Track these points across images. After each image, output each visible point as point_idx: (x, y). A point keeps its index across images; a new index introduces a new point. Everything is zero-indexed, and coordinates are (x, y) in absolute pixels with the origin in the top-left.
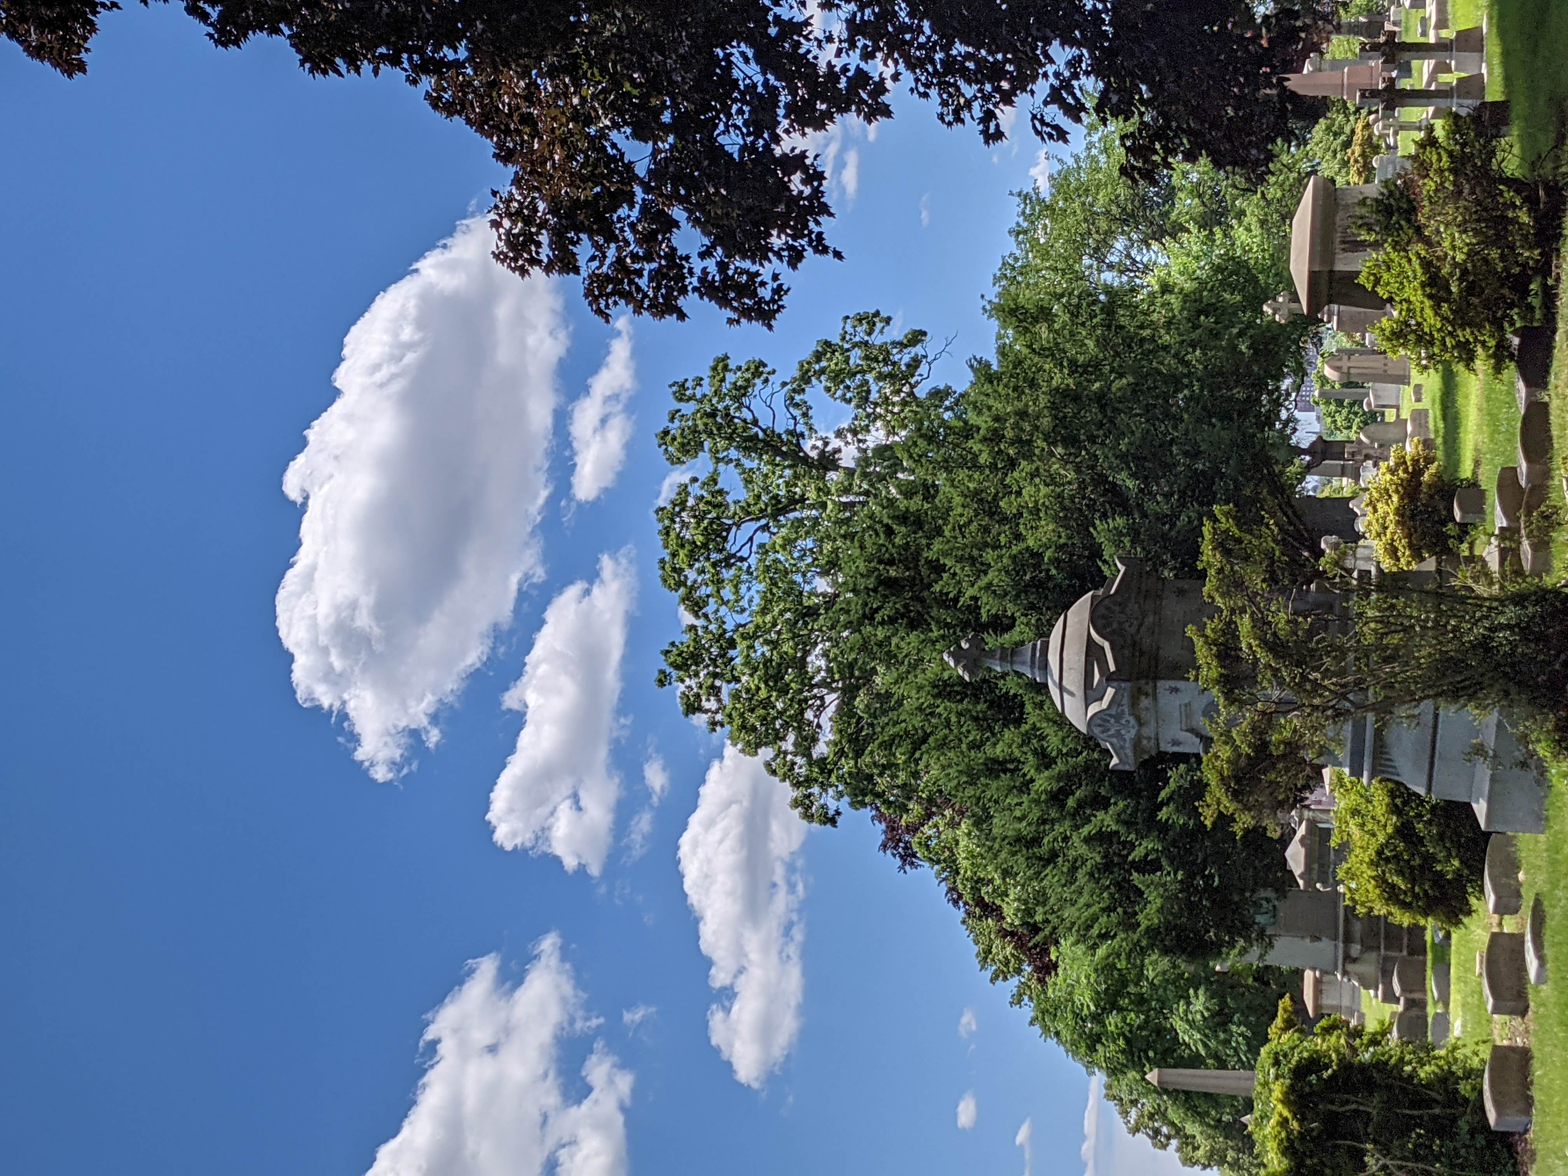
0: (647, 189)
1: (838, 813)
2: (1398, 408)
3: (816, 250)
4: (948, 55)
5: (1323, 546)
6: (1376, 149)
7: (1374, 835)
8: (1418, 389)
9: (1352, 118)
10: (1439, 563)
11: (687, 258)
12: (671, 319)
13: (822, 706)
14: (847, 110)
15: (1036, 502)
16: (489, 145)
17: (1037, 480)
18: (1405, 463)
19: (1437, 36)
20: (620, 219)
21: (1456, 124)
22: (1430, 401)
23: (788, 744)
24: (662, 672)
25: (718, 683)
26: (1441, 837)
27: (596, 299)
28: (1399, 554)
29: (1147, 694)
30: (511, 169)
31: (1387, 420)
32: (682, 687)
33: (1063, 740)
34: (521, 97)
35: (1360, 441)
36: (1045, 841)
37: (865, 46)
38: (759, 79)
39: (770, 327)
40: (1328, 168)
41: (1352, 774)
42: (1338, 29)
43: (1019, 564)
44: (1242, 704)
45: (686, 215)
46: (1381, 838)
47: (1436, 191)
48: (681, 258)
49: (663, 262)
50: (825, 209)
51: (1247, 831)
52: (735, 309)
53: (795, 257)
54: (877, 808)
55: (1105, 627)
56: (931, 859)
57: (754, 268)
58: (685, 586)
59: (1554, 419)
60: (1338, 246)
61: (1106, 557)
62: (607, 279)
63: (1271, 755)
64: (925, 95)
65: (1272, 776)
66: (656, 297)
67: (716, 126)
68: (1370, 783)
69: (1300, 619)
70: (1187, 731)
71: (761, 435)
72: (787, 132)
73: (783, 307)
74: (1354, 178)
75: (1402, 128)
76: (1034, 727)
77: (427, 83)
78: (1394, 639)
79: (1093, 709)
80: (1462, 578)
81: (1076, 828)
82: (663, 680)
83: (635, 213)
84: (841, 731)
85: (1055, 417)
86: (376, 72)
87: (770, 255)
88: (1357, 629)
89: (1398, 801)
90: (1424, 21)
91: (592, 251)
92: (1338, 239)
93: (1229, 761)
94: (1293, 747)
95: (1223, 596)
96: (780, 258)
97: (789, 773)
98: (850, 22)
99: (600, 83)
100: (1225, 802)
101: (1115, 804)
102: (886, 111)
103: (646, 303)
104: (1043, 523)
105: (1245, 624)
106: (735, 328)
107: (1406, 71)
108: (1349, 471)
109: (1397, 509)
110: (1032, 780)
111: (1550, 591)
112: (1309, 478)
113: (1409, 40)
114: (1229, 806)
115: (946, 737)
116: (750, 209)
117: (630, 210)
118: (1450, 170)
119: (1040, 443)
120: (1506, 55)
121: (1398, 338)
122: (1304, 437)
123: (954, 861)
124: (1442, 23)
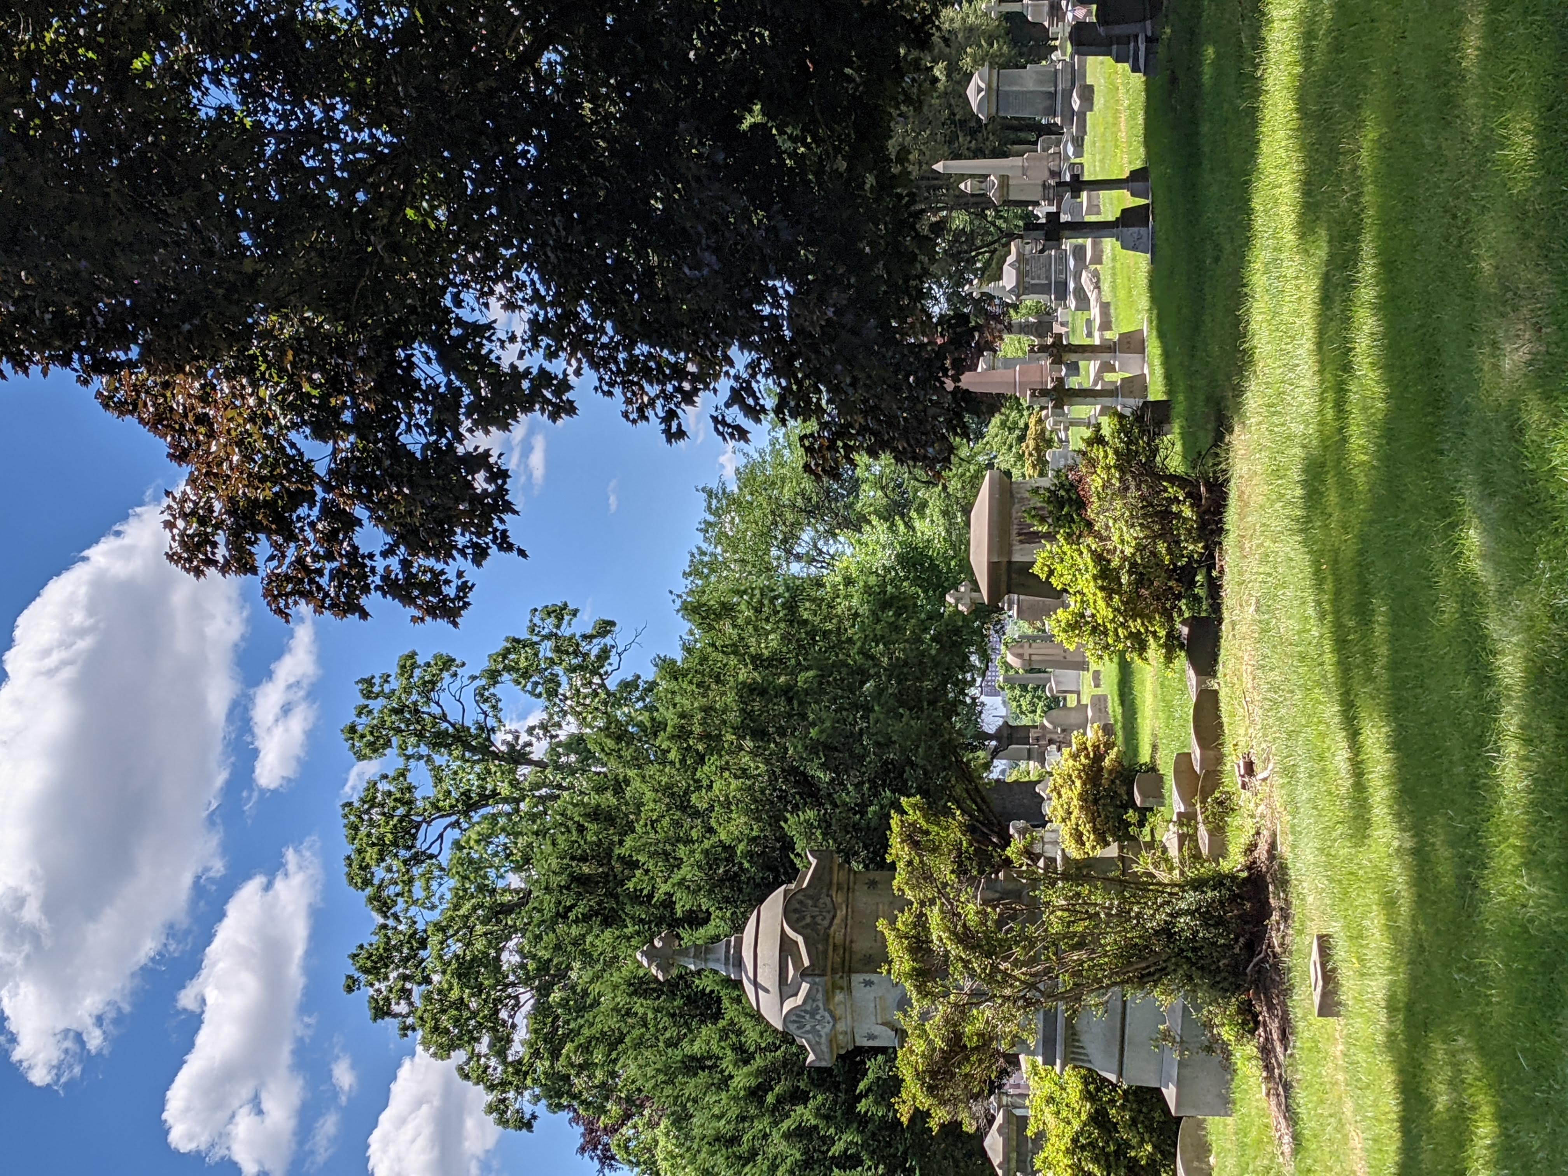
0: (327, 487)
1: (534, 1117)
2: (1078, 693)
3: (501, 548)
4: (631, 355)
5: (1012, 831)
6: (1049, 443)
7: (1069, 1123)
8: (1097, 675)
9: (1025, 413)
10: (1121, 848)
11: (371, 556)
12: (353, 619)
13: (517, 1005)
14: (531, 409)
15: (727, 796)
16: (162, 445)
17: (726, 774)
18: (1086, 748)
19: (1102, 337)
20: (299, 519)
21: (1120, 423)
22: (1109, 687)
23: (483, 1047)
24: (349, 977)
25: (408, 986)
26: (1134, 1122)
27: (275, 598)
28: (1085, 838)
29: (842, 988)
30: (186, 469)
31: (1069, 705)
32: (371, 991)
33: (761, 1034)
34: (196, 397)
35: (1044, 727)
36: (745, 1139)
37: (549, 346)
38: (442, 379)
39: (455, 624)
40: (1004, 461)
41: (1045, 1063)
42: (1009, 329)
43: (711, 860)
44: (934, 997)
45: (368, 514)
46: (1076, 1125)
47: (1104, 487)
48: (363, 557)
49: (345, 561)
50: (508, 507)
51: (942, 1126)
52: (420, 607)
53: (480, 554)
54: (575, 1110)
55: (798, 920)
56: (630, 1162)
57: (438, 567)
58: (372, 885)
59: (1223, 706)
60: (1015, 539)
61: (799, 850)
62: (288, 578)
63: (965, 1046)
64: (610, 394)
65: (967, 1069)
66: (338, 596)
67: (397, 426)
68: (1062, 1069)
69: (989, 910)
70: (883, 1024)
71: (451, 730)
72: (470, 430)
73: (469, 604)
74: (1029, 471)
75: (1072, 424)
76: (732, 1023)
77: (100, 382)
78: (1079, 928)
79: (789, 1005)
80: (1144, 864)
81: (775, 1123)
82: (351, 985)
83: (315, 512)
84: (536, 1031)
85: (743, 710)
86: (45, 373)
87: (454, 552)
88: (1044, 917)
89: (1092, 1087)
90: (1089, 322)
91: (270, 551)
92: (1014, 530)
93: (923, 1056)
94: (986, 1039)
95: (912, 888)
96: (464, 555)
97: (482, 1077)
98: (533, 322)
99: (278, 384)
100: (920, 1097)
101: (814, 1097)
102: (570, 409)
103: (328, 602)
104: (734, 816)
105: (934, 916)
106: (420, 626)
107: (1074, 369)
108: (1035, 755)
109: (1080, 794)
110: (731, 1077)
111: (1226, 876)
112: (996, 762)
113: (1076, 342)
114: (924, 1102)
115: (643, 1035)
116: (433, 507)
117: (310, 508)
118: (1116, 467)
119: (730, 737)
120: (1167, 355)
121: (1073, 630)
122: (991, 722)
123: (655, 1162)
124: (1106, 325)
